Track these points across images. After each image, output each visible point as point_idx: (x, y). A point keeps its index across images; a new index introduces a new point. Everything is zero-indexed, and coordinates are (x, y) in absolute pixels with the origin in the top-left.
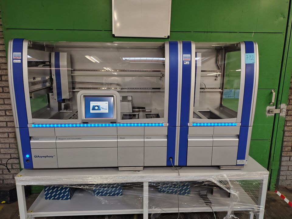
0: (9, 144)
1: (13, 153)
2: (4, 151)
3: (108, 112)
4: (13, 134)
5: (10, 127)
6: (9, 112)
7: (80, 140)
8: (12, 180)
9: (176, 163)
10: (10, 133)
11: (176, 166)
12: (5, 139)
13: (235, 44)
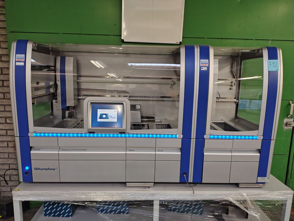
0: (9, 153)
1: (12, 164)
2: (3, 161)
3: (116, 121)
4: (12, 144)
5: (10, 136)
6: (10, 120)
7: (85, 151)
8: (10, 192)
9: (191, 180)
10: (10, 142)
11: (190, 183)
12: (4, 148)
13: (255, 50)
